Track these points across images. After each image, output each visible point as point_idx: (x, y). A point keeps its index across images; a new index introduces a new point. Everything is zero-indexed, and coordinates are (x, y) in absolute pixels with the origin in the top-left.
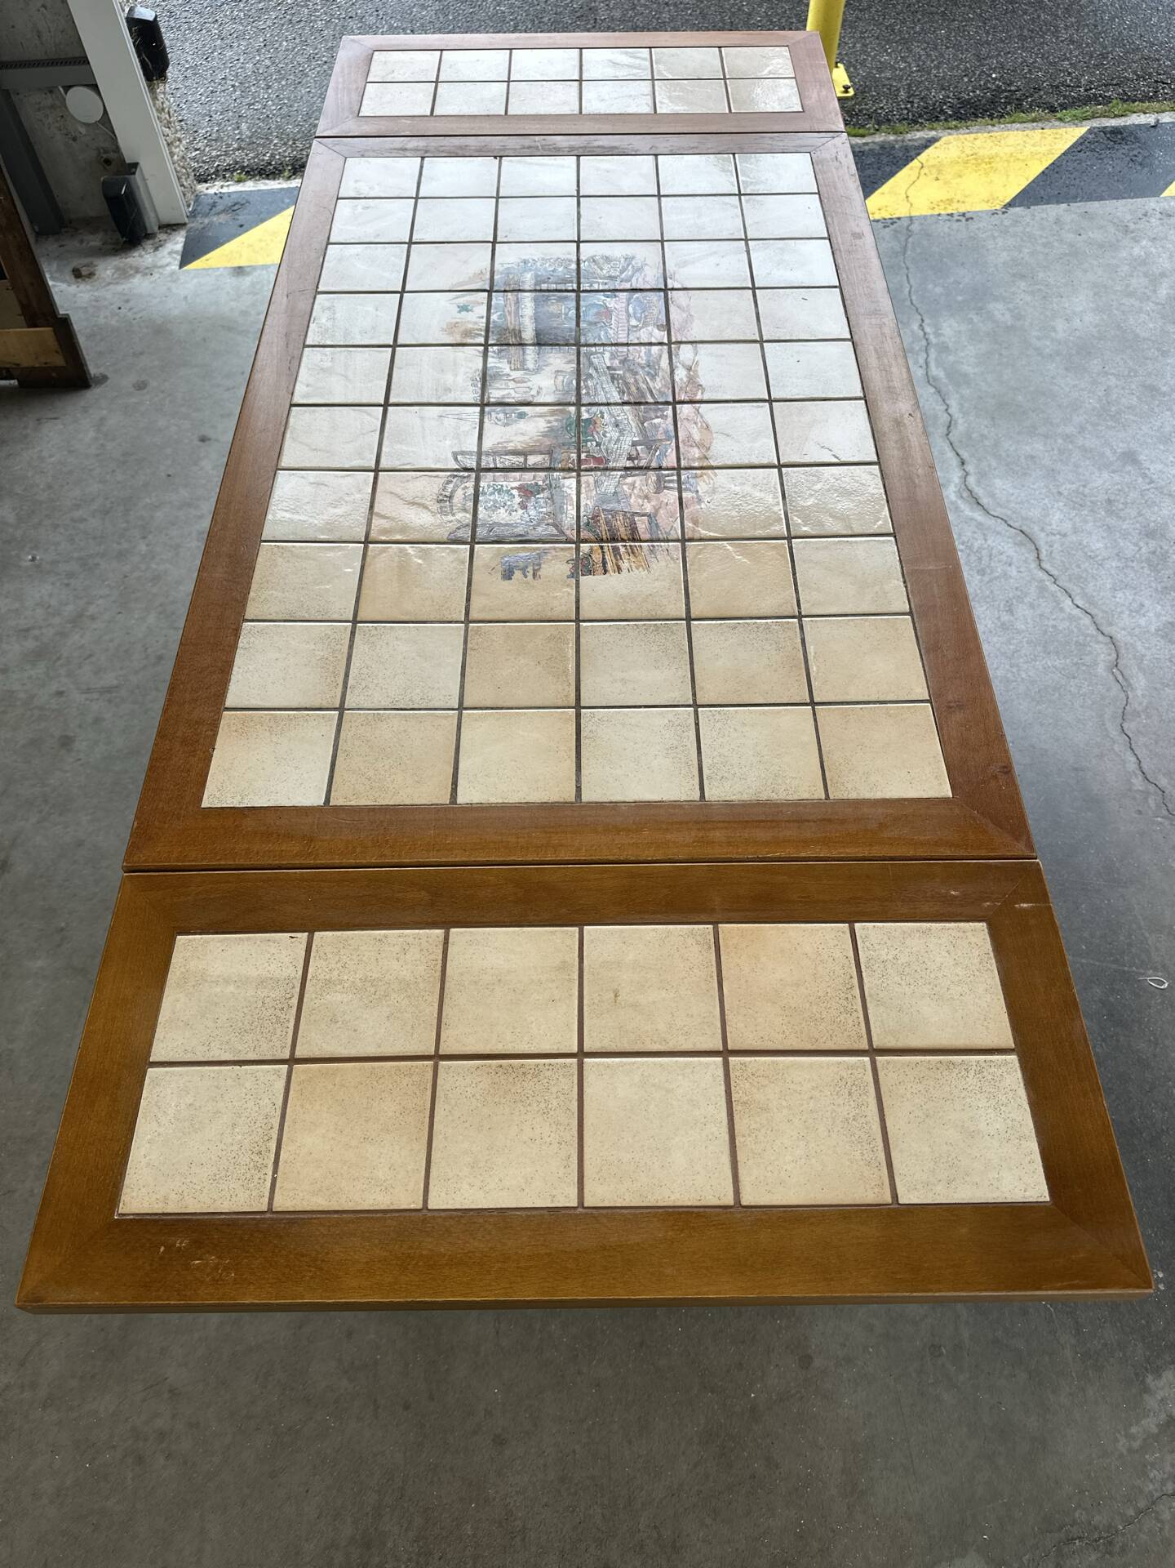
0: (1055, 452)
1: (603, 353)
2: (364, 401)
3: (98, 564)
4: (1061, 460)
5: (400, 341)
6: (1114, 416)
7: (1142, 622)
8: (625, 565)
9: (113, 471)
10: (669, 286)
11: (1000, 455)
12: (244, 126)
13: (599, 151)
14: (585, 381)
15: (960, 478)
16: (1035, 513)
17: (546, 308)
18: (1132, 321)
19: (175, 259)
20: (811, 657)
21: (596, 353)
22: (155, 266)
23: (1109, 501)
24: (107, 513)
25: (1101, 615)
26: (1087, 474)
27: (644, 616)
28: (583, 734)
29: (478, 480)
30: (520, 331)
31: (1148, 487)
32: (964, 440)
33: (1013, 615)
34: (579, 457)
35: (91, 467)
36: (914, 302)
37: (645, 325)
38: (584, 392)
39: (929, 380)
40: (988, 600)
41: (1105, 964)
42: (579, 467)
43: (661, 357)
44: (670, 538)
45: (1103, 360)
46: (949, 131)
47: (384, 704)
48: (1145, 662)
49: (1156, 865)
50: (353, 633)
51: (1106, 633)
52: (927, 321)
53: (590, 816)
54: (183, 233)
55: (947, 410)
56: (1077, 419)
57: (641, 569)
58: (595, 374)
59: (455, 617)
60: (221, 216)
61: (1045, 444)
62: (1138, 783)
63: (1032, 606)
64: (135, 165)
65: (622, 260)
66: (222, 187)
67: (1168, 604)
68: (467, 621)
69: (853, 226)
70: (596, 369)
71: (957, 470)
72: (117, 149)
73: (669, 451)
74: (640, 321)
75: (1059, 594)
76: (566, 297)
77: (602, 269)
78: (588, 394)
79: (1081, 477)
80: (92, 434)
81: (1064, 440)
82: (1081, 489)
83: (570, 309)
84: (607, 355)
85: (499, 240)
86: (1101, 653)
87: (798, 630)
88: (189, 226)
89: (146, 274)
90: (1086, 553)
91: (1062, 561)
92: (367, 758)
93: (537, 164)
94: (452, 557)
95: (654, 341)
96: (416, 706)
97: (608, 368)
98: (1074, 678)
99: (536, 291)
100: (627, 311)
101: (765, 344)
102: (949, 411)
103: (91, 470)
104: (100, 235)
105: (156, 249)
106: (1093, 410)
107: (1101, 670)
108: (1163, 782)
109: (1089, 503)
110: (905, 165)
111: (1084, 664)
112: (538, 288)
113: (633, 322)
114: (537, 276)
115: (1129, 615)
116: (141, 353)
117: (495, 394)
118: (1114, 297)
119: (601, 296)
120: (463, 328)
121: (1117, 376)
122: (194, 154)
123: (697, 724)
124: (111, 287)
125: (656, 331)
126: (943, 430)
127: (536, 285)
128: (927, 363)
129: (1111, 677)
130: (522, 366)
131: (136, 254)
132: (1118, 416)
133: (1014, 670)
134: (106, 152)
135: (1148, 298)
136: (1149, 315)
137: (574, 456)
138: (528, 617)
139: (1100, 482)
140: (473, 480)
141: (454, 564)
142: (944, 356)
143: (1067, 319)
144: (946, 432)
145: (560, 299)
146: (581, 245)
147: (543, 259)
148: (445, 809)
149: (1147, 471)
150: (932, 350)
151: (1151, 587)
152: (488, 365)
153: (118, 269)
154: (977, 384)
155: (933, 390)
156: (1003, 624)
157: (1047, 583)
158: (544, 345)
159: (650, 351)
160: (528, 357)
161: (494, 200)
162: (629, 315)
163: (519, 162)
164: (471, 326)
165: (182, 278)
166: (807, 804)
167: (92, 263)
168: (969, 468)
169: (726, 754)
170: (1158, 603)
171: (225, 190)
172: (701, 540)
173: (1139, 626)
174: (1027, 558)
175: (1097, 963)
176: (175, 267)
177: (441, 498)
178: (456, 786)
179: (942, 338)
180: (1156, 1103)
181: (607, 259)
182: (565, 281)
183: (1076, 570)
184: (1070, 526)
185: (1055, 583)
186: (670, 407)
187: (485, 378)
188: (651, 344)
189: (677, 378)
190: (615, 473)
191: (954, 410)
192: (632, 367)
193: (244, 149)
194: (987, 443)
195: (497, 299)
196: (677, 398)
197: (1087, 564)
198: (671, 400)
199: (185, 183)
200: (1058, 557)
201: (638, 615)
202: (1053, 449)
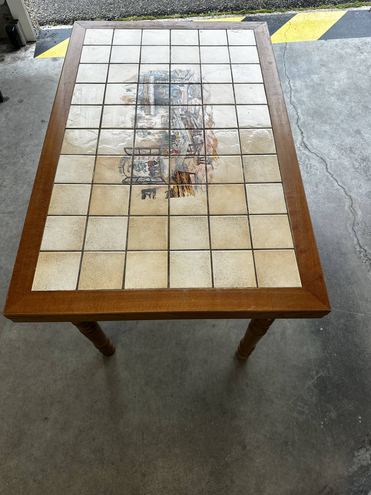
0: (333, 130)
1: (178, 109)
2: (92, 127)
3: (6, 167)
4: (335, 133)
5: (105, 103)
6: (353, 117)
7: (361, 191)
8: (186, 194)
9: (12, 133)
10: (203, 82)
11: (315, 130)
12: (56, 5)
13: (178, 27)
14: (172, 120)
15: (301, 138)
16: (326, 152)
17: (158, 91)
18: (360, 82)
19: (32, 54)
20: (252, 231)
21: (176, 109)
22: (25, 57)
23: (351, 148)
24: (9, 148)
25: (347, 188)
26: (344, 138)
27: (193, 214)
28: (170, 261)
29: (133, 159)
30: (149, 100)
31: (364, 143)
32: (303, 125)
33: (318, 188)
34: (170, 150)
35: (3, 131)
36: (287, 74)
37: (194, 97)
38: (172, 124)
39: (291, 103)
40: (310, 183)
41: (345, 311)
42: (170, 154)
43: (199, 110)
44: (202, 183)
45: (350, 96)
46: (300, 11)
47: (98, 249)
48: (361, 205)
49: (363, 277)
50: (87, 220)
51: (349, 195)
52: (291, 81)
53: (173, 294)
54: (35, 45)
55: (297, 114)
56: (341, 118)
57: (192, 195)
58: (175, 117)
59: (125, 214)
60: (49, 38)
61: (330, 127)
62: (358, 248)
63: (324, 185)
64: (17, 20)
65: (186, 71)
66: (48, 27)
67: (369, 185)
68: (129, 216)
69: (268, 59)
70: (176, 115)
71: (300, 135)
72: (10, 14)
73: (202, 148)
74: (192, 96)
75: (333, 181)
76: (165, 86)
77: (178, 75)
78: (173, 125)
79: (342, 139)
80: (4, 119)
81: (336, 125)
82: (342, 143)
83: (167, 91)
84: (180, 109)
85: (141, 63)
86: (347, 203)
87: (247, 220)
88: (37, 42)
89: (22, 60)
90: (343, 166)
91: (335, 169)
92: (92, 271)
93: (155, 32)
94: (123, 190)
95: (197, 104)
96: (110, 250)
97: (181, 115)
98: (337, 211)
99: (154, 83)
100: (187, 92)
101: (237, 106)
102: (298, 114)
103: (4, 132)
104: (6, 45)
105: (26, 50)
106: (346, 115)
107: (346, 208)
108: (366, 248)
109: (344, 148)
110: (285, 24)
111: (341, 206)
112: (155, 82)
113: (190, 96)
114: (155, 77)
115: (356, 189)
116: (21, 89)
117: (139, 125)
118: (354, 73)
119: (178, 86)
120: (128, 98)
121: (354, 102)
122: (38, 15)
123: (211, 257)
124: (10, 64)
125: (198, 100)
126: (296, 121)
127: (155, 81)
128: (291, 97)
129: (350, 210)
130: (149, 114)
131: (19, 52)
132: (354, 117)
133: (318, 208)
134: (7, 15)
135: (366, 74)
136: (366, 80)
137: (168, 150)
138: (151, 214)
139: (348, 140)
140: (131, 159)
141: (124, 193)
142: (296, 94)
143: (338, 81)
144: (296, 122)
145: (163, 87)
146: (171, 65)
147: (157, 71)
148: (120, 291)
149: (364, 137)
150: (293, 92)
151: (364, 178)
152: (137, 113)
153: (12, 58)
154: (307, 105)
155: (292, 106)
156: (314, 191)
157: (329, 177)
158: (157, 105)
159: (195, 108)
160: (151, 110)
161: (140, 46)
162: (188, 94)
163: (149, 31)
164: (131, 97)
165: (35, 61)
166: (251, 289)
167: (3, 55)
168: (304, 135)
169: (222, 269)
170: (366, 184)
171: (49, 29)
172: (213, 184)
173: (360, 193)
174: (323, 168)
175: (343, 311)
176: (32, 57)
177: (120, 166)
178: (124, 282)
179: (296, 88)
180: (360, 359)
181: (181, 71)
182: (165, 80)
183: (339, 172)
184: (337, 156)
185: (332, 177)
186: (203, 131)
187: (136, 118)
188: (196, 105)
189: (205, 119)
190: (183, 157)
191: (299, 114)
192: (189, 115)
193: (56, 13)
194: (310, 126)
195: (141, 87)
196: (205, 127)
197: (343, 170)
198: (203, 128)
199: (35, 26)
200: (333, 167)
201: (191, 214)
202: (332, 129)
